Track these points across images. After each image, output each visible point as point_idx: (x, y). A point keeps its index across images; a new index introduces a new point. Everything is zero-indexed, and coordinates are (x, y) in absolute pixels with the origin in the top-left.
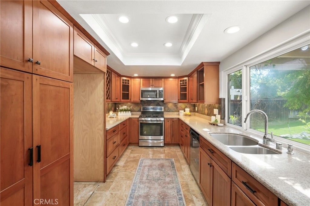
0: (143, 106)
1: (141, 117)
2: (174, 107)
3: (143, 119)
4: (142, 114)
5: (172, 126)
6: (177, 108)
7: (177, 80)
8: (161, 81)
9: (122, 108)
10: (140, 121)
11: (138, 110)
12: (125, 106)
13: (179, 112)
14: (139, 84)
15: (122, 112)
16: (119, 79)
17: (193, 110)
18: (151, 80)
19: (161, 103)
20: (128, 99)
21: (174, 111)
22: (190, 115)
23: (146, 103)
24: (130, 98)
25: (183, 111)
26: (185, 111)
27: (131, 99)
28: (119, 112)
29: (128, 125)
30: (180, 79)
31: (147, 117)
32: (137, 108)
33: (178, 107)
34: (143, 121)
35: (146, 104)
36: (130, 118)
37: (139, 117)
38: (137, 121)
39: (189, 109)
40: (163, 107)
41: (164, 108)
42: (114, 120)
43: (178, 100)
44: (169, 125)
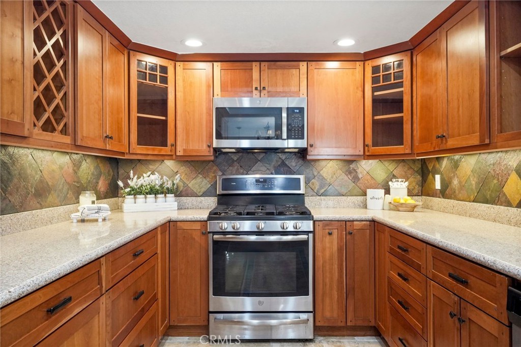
0: (223, 174)
1: (214, 216)
2: (346, 178)
3: (226, 225)
4: (219, 203)
5: (346, 250)
6: (356, 179)
7: (359, 65)
8: (295, 71)
9: (141, 181)
10: (214, 233)
11: (203, 190)
12: (153, 173)
13: (365, 195)
14: (208, 86)
15: (140, 198)
16: (123, 59)
17: (417, 189)
18: (255, 67)
19: (293, 163)
20: (164, 144)
21: (344, 191)
22: (412, 209)
23: (233, 161)
24: (170, 140)
25: (383, 191)
26: (388, 191)
27: (174, 145)
28: (129, 199)
29: (159, 251)
30: (369, 65)
31: (240, 216)
32: (199, 183)
33: (360, 176)
34: (225, 233)
35: (236, 165)
36: (169, 222)
37: (210, 218)
38: (199, 233)
39: (407, 183)
40: (302, 177)
41: (307, 183)
42: (99, 233)
43: (365, 145)
44: (335, 248)
